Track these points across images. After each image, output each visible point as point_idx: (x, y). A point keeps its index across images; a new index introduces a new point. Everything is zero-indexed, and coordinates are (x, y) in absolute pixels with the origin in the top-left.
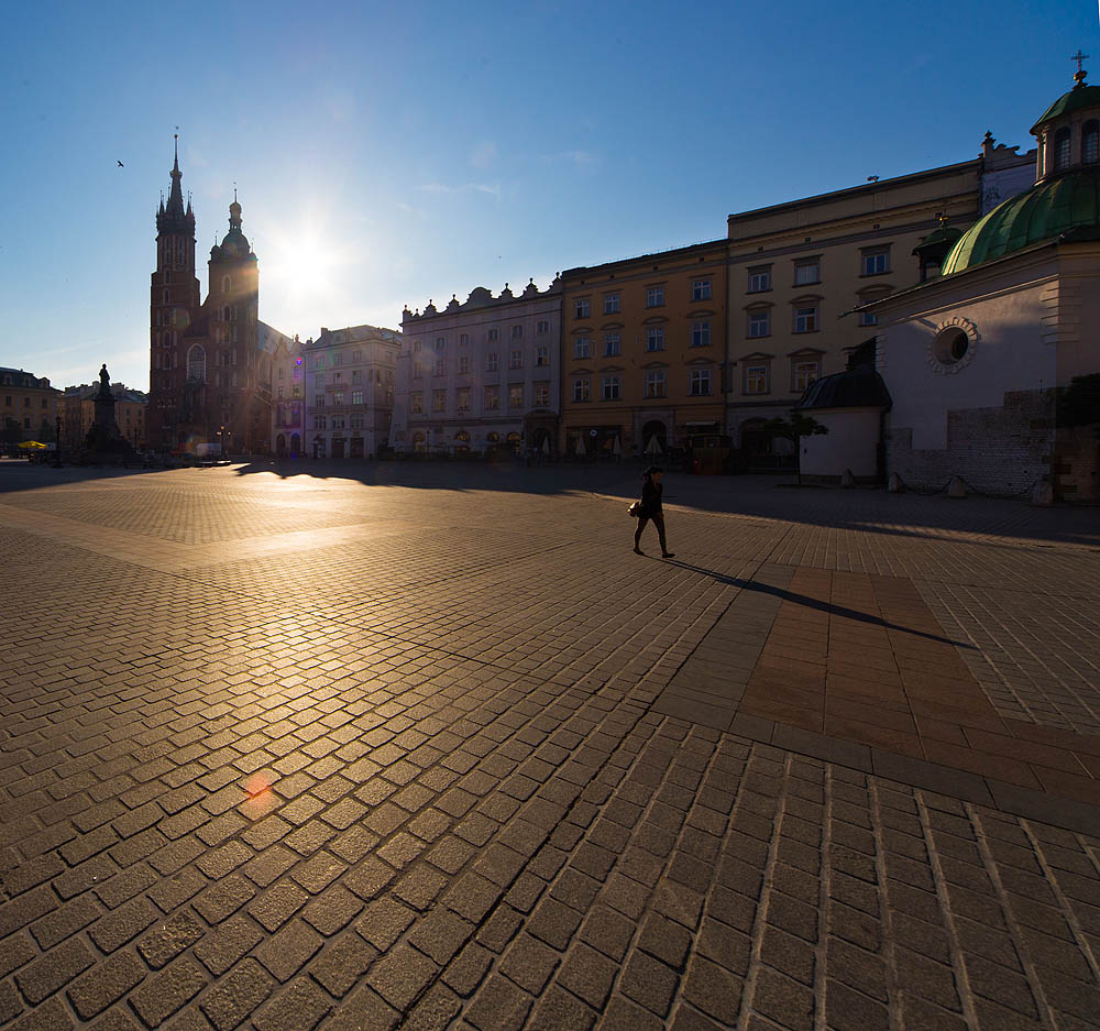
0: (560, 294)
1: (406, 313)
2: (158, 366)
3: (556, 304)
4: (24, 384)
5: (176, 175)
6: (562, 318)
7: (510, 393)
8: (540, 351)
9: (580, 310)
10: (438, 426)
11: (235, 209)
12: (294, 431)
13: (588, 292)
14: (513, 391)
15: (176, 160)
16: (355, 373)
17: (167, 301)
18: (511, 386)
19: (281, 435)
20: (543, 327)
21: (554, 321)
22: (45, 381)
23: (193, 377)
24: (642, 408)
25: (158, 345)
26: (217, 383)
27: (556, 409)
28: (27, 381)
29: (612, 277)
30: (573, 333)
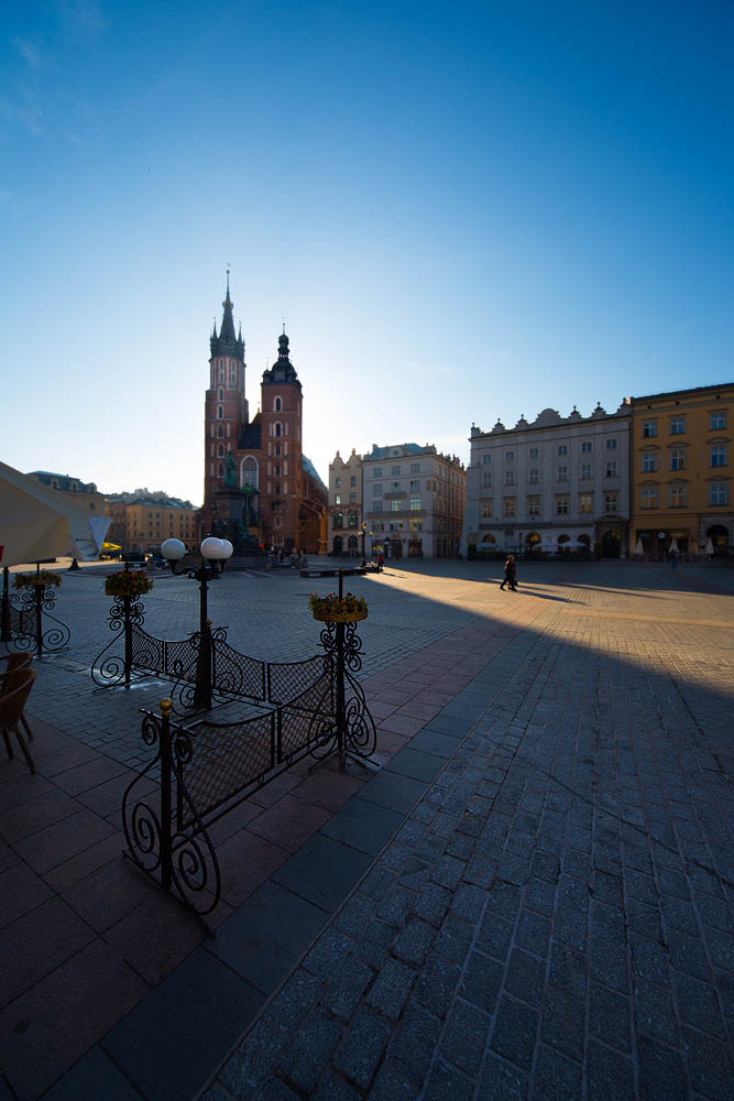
0: (629, 416)
1: (475, 430)
2: (212, 474)
3: (625, 425)
4: (71, 488)
5: (228, 306)
6: (631, 437)
7: (580, 500)
8: (609, 464)
9: (647, 431)
10: (509, 529)
11: (284, 341)
12: (351, 533)
13: (655, 415)
14: (583, 498)
15: (228, 293)
16: (412, 483)
17: (221, 416)
18: (581, 494)
19: (337, 537)
20: (611, 444)
21: (623, 440)
22: (93, 486)
23: (247, 485)
24: (709, 514)
25: (213, 455)
26: (269, 491)
27: (625, 515)
28: (74, 486)
29: (678, 403)
30: (641, 450)
